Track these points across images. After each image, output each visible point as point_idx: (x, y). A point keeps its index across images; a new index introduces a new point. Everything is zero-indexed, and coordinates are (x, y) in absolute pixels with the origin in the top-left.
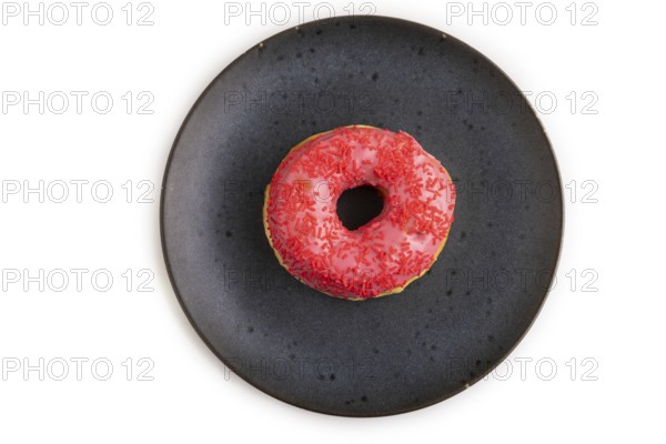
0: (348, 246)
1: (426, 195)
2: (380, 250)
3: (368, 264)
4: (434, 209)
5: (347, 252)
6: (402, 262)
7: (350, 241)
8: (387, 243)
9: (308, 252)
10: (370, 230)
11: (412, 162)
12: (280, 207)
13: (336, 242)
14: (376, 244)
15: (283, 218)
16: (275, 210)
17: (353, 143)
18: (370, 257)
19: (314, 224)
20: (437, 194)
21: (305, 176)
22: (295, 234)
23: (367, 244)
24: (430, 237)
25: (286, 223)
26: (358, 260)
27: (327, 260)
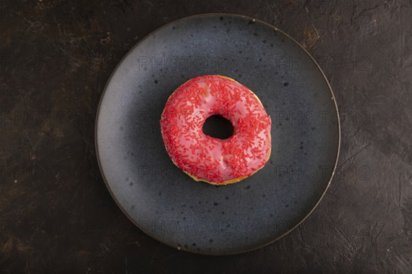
1: (248, 152)
5: (191, 139)
7: (197, 136)
11: (258, 133)
12: (185, 91)
14: (205, 149)
15: (181, 96)
17: (244, 99)
21: (209, 90)
22: (178, 108)
25: (180, 100)
27: (179, 134)
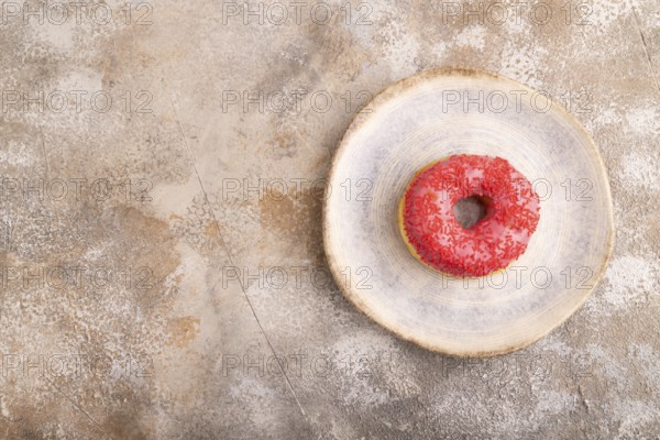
0: (466, 239)
2: (490, 241)
3: (482, 252)
4: (528, 211)
6: (506, 250)
8: (495, 236)
9: (438, 244)
10: (481, 228)
13: (457, 237)
16: (412, 215)
18: (483, 246)
19: (442, 224)
20: (528, 200)
23: (480, 237)
24: (525, 231)
26: (474, 249)
